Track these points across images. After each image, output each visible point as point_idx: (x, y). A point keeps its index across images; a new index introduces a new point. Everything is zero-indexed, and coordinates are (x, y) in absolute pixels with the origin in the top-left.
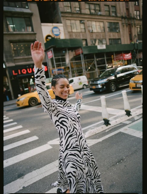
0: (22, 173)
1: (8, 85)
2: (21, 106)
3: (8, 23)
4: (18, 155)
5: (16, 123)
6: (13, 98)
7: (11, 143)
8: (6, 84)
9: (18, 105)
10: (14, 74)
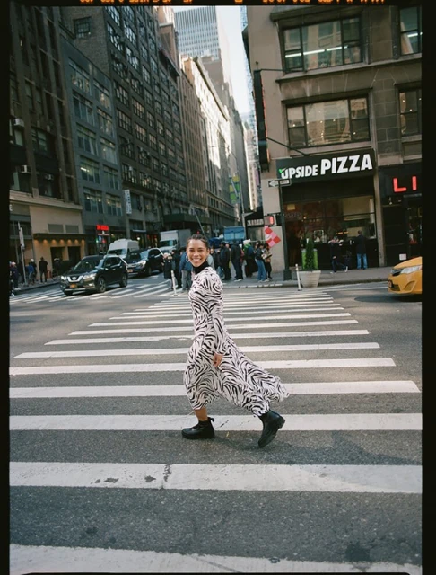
0: (365, 546)
1: (373, 221)
2: (402, 292)
3: (403, 28)
4: (363, 463)
5: (375, 345)
6: (382, 261)
7: (349, 411)
8: (369, 219)
9: (394, 287)
10: (396, 189)
